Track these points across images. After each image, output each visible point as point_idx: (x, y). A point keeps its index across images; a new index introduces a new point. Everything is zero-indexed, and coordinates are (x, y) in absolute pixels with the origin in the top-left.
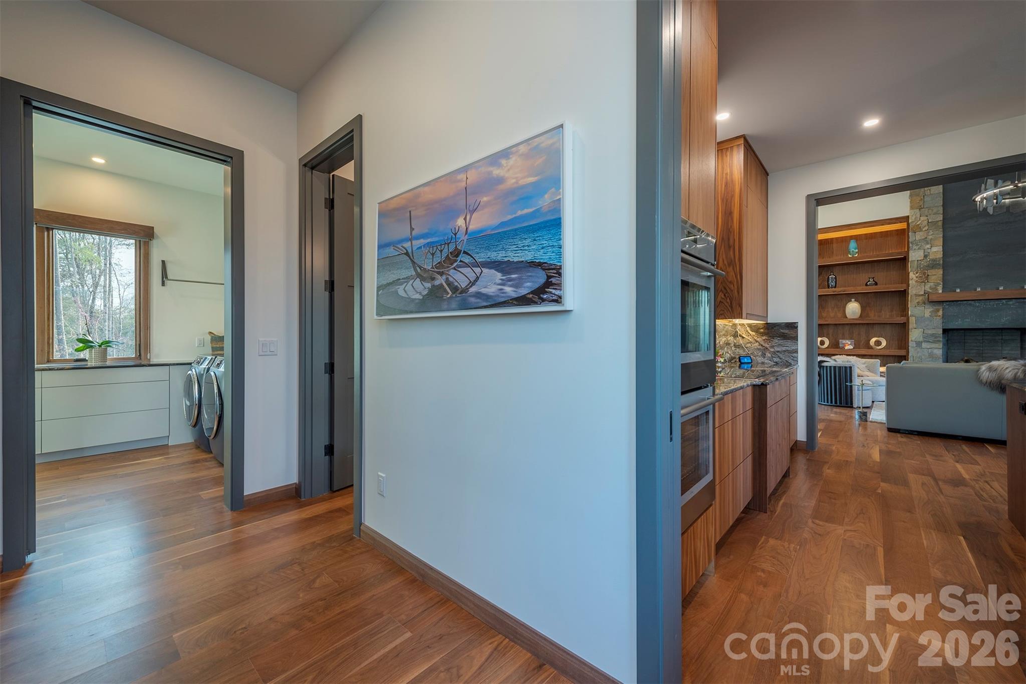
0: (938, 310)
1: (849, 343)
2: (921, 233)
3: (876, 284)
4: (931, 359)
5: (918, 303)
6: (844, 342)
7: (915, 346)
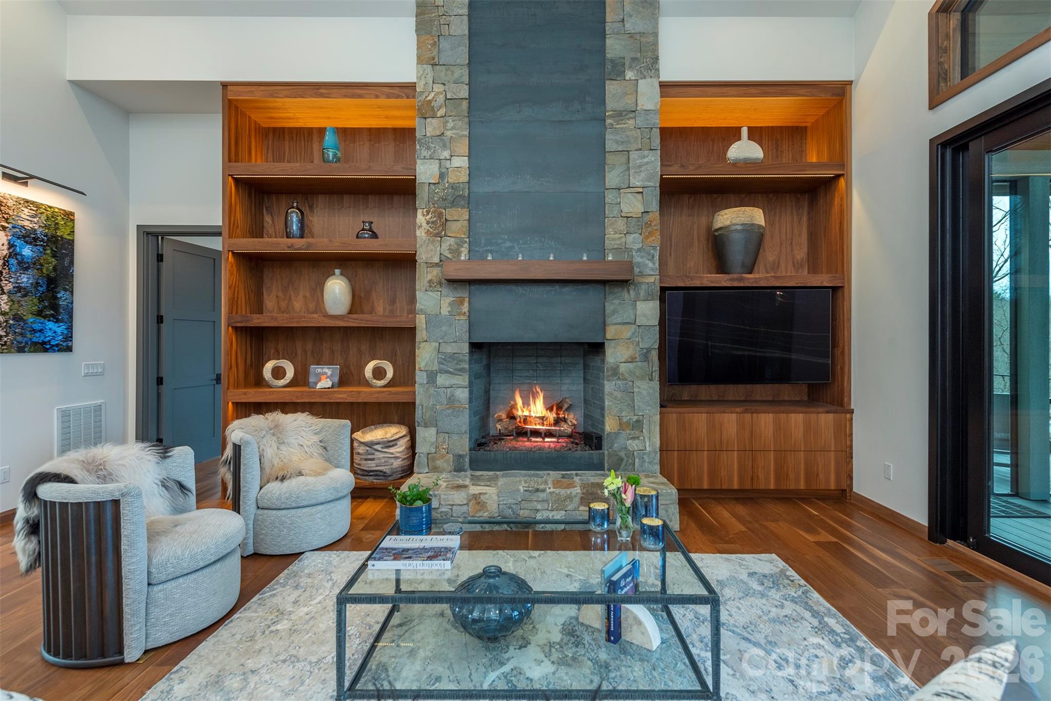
0: (462, 303)
1: (329, 372)
2: (435, 122)
3: (375, 236)
4: (449, 411)
5: (430, 281)
6: (319, 370)
7: (425, 382)
